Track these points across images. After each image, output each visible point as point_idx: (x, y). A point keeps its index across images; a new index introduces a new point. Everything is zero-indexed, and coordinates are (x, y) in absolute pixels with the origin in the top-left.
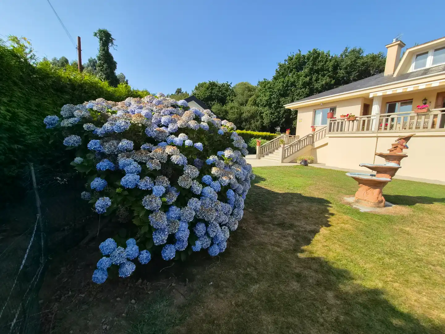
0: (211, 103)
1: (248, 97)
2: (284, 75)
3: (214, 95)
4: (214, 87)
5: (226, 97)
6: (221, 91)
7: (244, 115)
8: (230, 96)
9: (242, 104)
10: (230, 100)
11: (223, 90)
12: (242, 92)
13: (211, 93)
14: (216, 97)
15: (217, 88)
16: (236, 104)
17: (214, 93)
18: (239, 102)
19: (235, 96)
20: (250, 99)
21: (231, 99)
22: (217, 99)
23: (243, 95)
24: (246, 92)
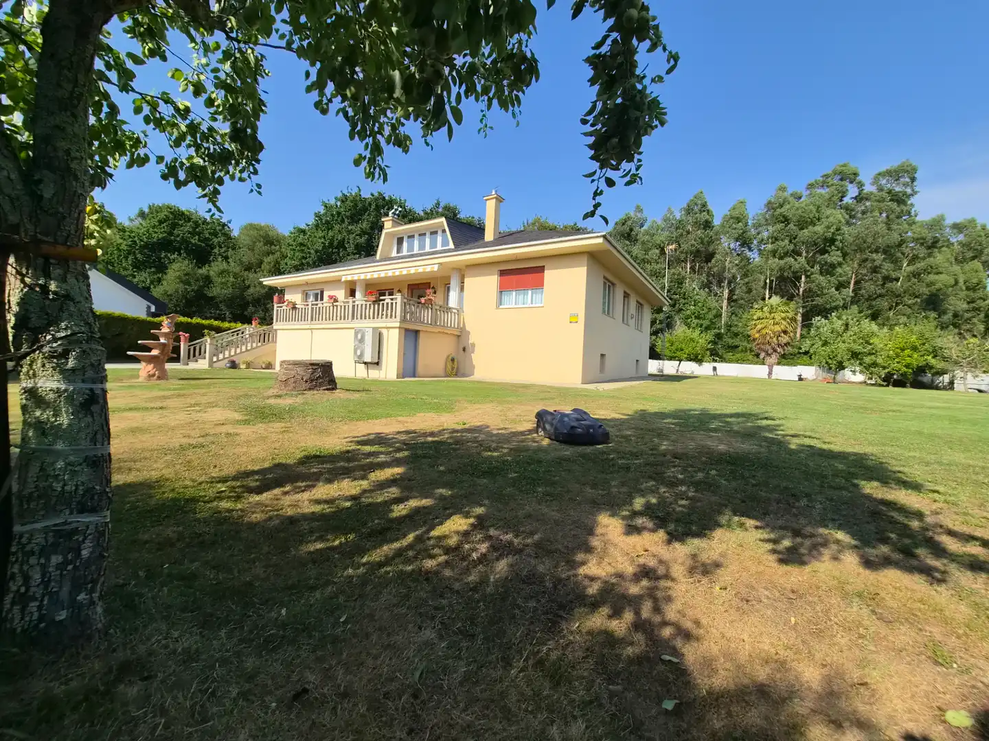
0: (166, 256)
1: (263, 255)
2: (329, 226)
3: (178, 239)
4: (180, 222)
5: (212, 249)
6: (199, 234)
7: (251, 290)
8: (221, 247)
9: (248, 268)
10: (219, 255)
11: (205, 232)
12: (251, 243)
13: (171, 234)
14: (181, 244)
15: (189, 224)
16: (234, 267)
17: (178, 236)
18: (241, 263)
19: (234, 249)
20: (266, 260)
21: (224, 255)
22: (186, 249)
23: (253, 250)
24: (259, 245)
